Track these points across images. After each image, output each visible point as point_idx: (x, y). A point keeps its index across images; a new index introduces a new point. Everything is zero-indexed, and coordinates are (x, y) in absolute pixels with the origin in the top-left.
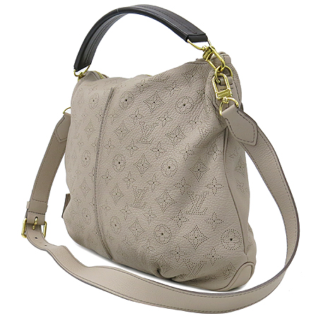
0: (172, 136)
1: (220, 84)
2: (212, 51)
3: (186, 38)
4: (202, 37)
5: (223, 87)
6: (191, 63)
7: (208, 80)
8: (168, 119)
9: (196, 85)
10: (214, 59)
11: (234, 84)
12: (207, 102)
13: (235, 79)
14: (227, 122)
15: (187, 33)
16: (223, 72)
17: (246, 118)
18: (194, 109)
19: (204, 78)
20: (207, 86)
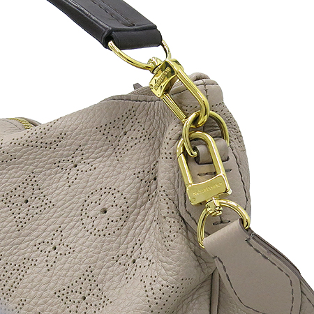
0: (71, 296)
1: (197, 160)
2: (173, 72)
3: (105, 39)
4: (148, 35)
5: (205, 168)
6: (121, 98)
7: (165, 149)
8: (62, 249)
9: (134, 158)
10: (179, 92)
11: (232, 158)
12: (165, 207)
13: (235, 144)
14: (219, 266)
15: (106, 25)
16: (205, 128)
17: (272, 257)
18: (129, 223)
19: (154, 138)
20: (164, 166)
